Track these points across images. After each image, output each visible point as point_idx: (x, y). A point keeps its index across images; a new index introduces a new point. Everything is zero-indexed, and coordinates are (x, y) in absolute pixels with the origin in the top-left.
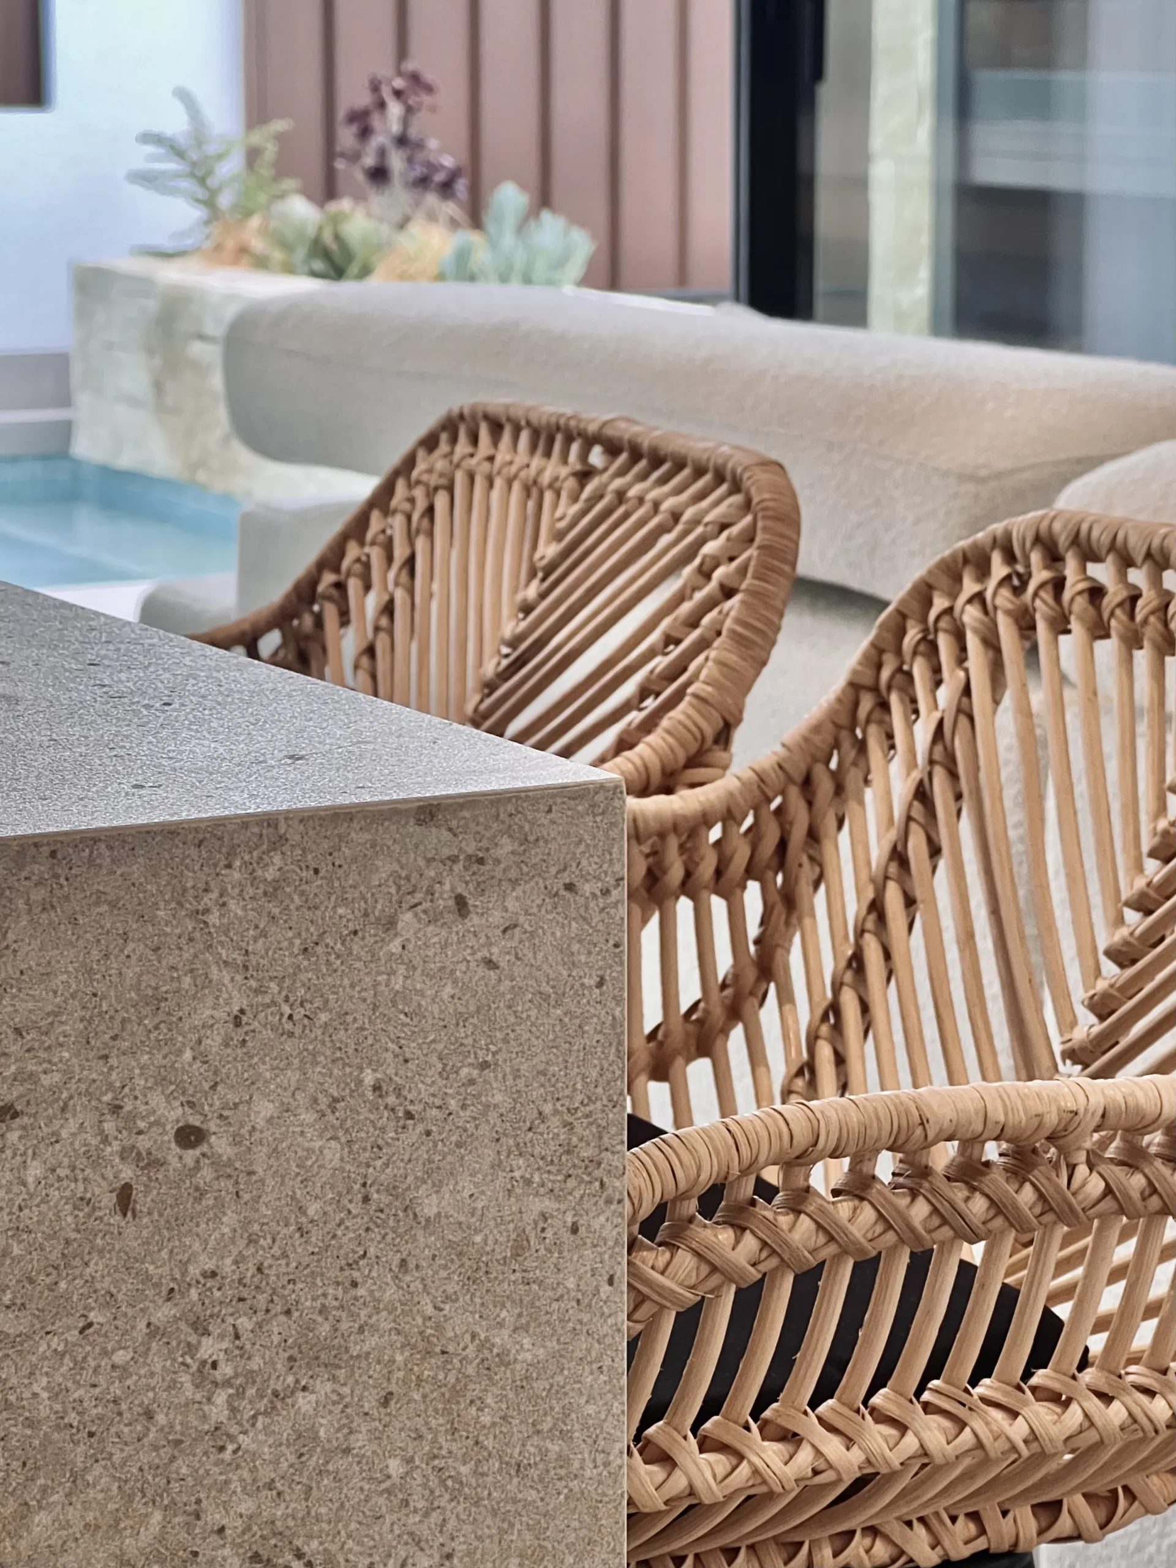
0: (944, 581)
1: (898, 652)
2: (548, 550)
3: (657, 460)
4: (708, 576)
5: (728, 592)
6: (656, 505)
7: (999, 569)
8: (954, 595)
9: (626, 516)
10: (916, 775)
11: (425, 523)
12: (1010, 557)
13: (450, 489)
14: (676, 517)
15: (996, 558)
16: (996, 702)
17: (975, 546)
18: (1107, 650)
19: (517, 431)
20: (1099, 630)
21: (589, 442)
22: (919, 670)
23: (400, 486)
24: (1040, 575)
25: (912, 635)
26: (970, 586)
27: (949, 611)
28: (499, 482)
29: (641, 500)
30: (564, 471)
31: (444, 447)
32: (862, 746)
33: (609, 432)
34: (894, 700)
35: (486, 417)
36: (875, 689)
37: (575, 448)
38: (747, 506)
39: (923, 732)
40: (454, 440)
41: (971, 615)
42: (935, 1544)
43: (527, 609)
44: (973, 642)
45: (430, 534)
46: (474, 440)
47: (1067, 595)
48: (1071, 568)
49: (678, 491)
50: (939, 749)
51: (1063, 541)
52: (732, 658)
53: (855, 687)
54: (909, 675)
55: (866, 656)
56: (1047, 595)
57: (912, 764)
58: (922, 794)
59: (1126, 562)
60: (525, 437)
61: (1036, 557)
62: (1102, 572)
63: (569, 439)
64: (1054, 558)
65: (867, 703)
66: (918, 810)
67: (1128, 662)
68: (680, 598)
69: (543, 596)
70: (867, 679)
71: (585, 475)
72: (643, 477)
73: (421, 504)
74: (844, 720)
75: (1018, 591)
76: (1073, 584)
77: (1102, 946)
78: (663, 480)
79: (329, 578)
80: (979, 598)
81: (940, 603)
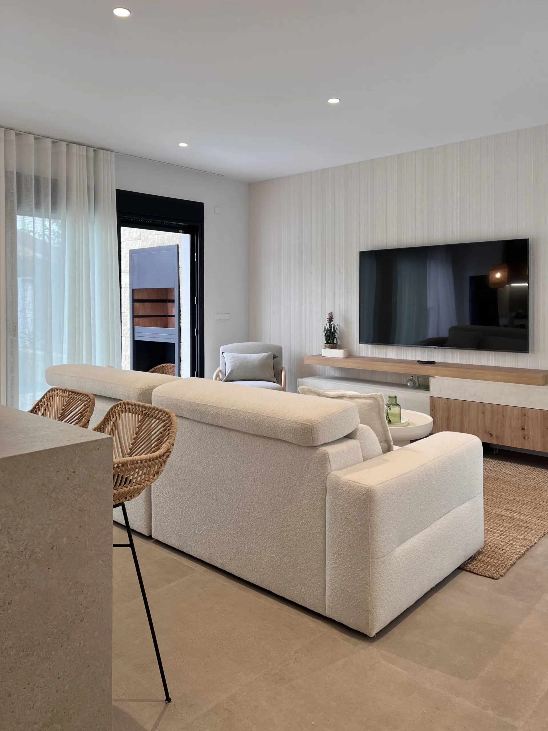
0: (114, 407)
1: (109, 415)
2: (65, 403)
3: (78, 394)
4: (85, 406)
5: (88, 407)
6: (78, 399)
7: (120, 406)
8: (115, 409)
9: (75, 400)
10: (111, 427)
11: (49, 400)
12: (121, 405)
13: (52, 397)
14: (81, 400)
15: (119, 405)
16: (119, 419)
17: (117, 404)
18: (130, 414)
19: (60, 390)
20: (130, 412)
21: (69, 391)
22: (111, 417)
23: (45, 396)
24: (124, 407)
25: (111, 413)
26: (117, 408)
27: (114, 411)
28: (58, 396)
29: (76, 398)
30: (67, 395)
31: (51, 392)
32: (106, 424)
33: (72, 390)
34: (109, 419)
35: (56, 389)
36: (107, 419)
37: (68, 392)
38: (89, 398)
39: (112, 423)
40: (52, 391)
41: (117, 411)
42: (115, 502)
43: (63, 409)
44: (117, 414)
45: (50, 401)
46: (55, 391)
47: (126, 409)
48: (127, 406)
49: (81, 397)
50: (114, 425)
51: (126, 403)
52: (89, 414)
53: (105, 419)
54: (110, 417)
55: (106, 415)
56: (124, 409)
57: (111, 426)
58: (112, 429)
59: (132, 405)
60: (61, 391)
61: (123, 405)
62: (130, 406)
63: (67, 391)
64: (125, 405)
65: (106, 420)
66: (112, 431)
67: (132, 416)
68: (82, 408)
69: (65, 408)
70: (106, 418)
71: (69, 395)
72: (76, 395)
73: (48, 398)
74: (104, 422)
75: (121, 408)
76: (127, 408)
77: (130, 443)
78: (79, 396)
79: (37, 407)
80: (117, 409)
81: (114, 410)
